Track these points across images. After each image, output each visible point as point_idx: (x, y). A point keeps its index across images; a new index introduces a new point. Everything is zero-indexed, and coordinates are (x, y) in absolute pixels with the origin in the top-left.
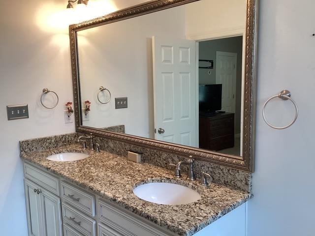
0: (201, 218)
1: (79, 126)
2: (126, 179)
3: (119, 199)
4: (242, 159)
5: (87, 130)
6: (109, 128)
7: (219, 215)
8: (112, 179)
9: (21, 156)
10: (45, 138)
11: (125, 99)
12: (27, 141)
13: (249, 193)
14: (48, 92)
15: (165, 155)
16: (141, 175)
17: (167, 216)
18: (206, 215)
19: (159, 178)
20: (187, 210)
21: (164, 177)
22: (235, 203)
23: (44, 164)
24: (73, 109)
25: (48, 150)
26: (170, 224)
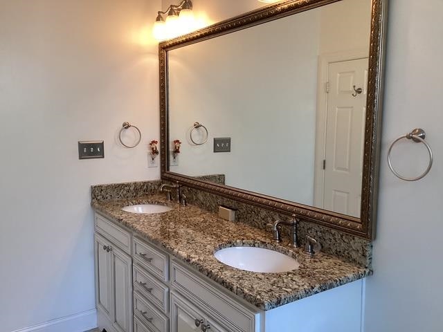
0: (289, 290)
1: (165, 172)
2: (209, 239)
3: (193, 260)
4: (360, 221)
5: (174, 177)
6: (203, 177)
7: (315, 289)
8: (192, 237)
9: (92, 204)
10: (123, 185)
11: (228, 141)
12: (101, 186)
13: (366, 268)
14: (129, 126)
15: (263, 213)
16: (230, 235)
17: (246, 283)
18: (297, 287)
19: (251, 241)
20: (275, 279)
21: (259, 240)
22: (343, 277)
23: (116, 214)
24: (158, 149)
25: (125, 199)
26: (247, 292)
